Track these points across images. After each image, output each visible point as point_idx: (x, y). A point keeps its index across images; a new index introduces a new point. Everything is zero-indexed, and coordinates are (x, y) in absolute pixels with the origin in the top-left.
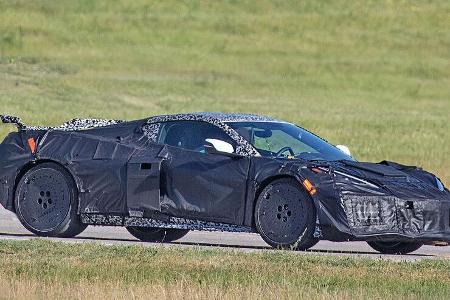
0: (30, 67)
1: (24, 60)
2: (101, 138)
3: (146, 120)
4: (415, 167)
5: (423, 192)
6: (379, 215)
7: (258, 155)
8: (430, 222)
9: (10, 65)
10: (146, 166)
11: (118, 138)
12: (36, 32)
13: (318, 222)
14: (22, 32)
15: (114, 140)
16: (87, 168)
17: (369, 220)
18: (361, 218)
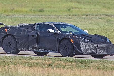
0: (74, 17)
1: (73, 15)
2: (23, 29)
3: (34, 24)
4: (103, 36)
5: (102, 42)
6: (90, 48)
7: (60, 33)
8: (103, 50)
9: (69, 16)
10: (33, 36)
11: (27, 28)
12: (76, 8)
13: (74, 50)
14: (73, 8)
15: (26, 29)
16: (19, 36)
17: (87, 49)
18: (85, 49)
